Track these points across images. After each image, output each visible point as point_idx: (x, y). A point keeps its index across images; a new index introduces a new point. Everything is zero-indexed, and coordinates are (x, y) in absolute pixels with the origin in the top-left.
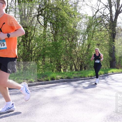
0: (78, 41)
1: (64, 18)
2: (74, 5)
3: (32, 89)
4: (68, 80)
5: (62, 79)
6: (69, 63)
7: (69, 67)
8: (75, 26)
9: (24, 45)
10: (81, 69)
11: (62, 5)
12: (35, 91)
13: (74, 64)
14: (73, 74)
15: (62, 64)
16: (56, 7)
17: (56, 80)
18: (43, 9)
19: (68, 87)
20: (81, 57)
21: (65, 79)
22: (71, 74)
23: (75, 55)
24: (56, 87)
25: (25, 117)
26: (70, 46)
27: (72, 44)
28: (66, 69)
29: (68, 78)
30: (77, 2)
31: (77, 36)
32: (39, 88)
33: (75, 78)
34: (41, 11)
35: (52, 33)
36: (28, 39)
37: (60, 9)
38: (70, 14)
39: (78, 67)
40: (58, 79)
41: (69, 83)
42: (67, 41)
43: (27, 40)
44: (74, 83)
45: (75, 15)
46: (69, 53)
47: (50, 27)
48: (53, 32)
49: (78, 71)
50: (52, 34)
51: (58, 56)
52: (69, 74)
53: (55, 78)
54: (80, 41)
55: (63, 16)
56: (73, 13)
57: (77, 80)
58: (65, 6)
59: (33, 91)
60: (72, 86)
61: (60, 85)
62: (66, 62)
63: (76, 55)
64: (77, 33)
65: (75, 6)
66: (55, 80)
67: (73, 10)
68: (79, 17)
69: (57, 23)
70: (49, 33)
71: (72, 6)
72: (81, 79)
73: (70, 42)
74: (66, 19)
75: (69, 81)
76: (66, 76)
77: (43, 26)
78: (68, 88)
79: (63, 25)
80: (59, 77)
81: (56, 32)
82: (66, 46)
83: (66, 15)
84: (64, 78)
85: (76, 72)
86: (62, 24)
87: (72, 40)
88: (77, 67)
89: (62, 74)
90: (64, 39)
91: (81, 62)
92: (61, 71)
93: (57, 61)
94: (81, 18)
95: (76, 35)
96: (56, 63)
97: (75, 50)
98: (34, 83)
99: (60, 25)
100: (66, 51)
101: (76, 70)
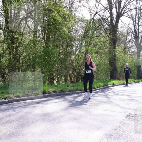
0: (74, 48)
1: (57, 21)
2: (69, 6)
3: (19, 105)
4: (62, 94)
5: (55, 92)
6: (63, 74)
7: (63, 78)
8: (70, 31)
9: (10, 53)
10: (77, 81)
11: (56, 6)
12: (22, 107)
13: (70, 75)
14: (68, 86)
15: (55, 75)
16: (48, 9)
17: (48, 94)
19: (62, 101)
20: (78, 67)
21: (59, 92)
22: (65, 86)
23: (70, 64)
24: (48, 102)
25: (9, 138)
26: (65, 54)
27: (67, 51)
28: (60, 80)
29: (62, 91)
30: (73, 3)
31: (73, 43)
32: (27, 104)
33: (70, 91)
35: (43, 38)
36: (15, 46)
37: (52, 11)
38: (63, 16)
39: (74, 79)
40: (51, 93)
41: (63, 97)
42: (61, 48)
43: (13, 47)
44: (69, 98)
45: (70, 18)
46: (63, 62)
47: (41, 32)
48: (45, 38)
49: (74, 83)
50: (44, 41)
51: (50, 66)
52: (63, 86)
53: (47, 91)
54: (77, 48)
55: (56, 19)
56: (68, 16)
57: (73, 94)
58: (58, 7)
59: (21, 107)
60: (67, 101)
61: (53, 99)
62: (60, 73)
63: (72, 65)
64: (72, 39)
65: (70, 7)
66: (46, 94)
67: (68, 12)
68: (75, 20)
69: (49, 27)
70: (40, 39)
71: (66, 7)
72: (77, 92)
73: (64, 49)
74: (60, 22)
75: (64, 95)
76: (60, 89)
77: (33, 31)
78: (62, 103)
79: (57, 29)
80: (51, 90)
81: (48, 38)
82: (60, 54)
83: (59, 17)
84: (57, 91)
85: (71, 85)
87: (67, 47)
88: (72, 79)
89: (55, 86)
90: (57, 46)
91: (78, 73)
92: (54, 83)
93: (50, 71)
94: (76, 22)
95: (71, 42)
96: (48, 74)
97: (70, 58)
98: (21, 98)
99: (53, 29)
100: (60, 60)
101: (72, 82)
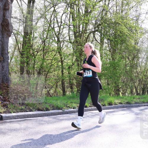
0: (140, 60)
1: (124, 34)
2: (135, 18)
3: (86, 115)
4: (128, 105)
5: (121, 104)
6: (129, 85)
7: (129, 91)
8: (136, 43)
9: (78, 65)
10: (143, 93)
11: (122, 19)
12: (90, 117)
13: (135, 87)
14: (134, 98)
15: (120, 87)
16: (115, 22)
17: (114, 106)
18: (100, 25)
19: (128, 113)
20: (144, 79)
21: (125, 104)
22: (131, 98)
23: (136, 76)
24: (114, 113)
25: (79, 146)
26: (131, 66)
27: (133, 63)
28: (126, 92)
29: (128, 103)
30: (139, 15)
31: (139, 55)
32: (94, 114)
33: (136, 103)
34: (98, 27)
35: (109, 51)
36: (83, 58)
37: (119, 24)
38: (130, 29)
39: (140, 91)
40: (117, 104)
41: (129, 109)
42: (127, 60)
43: (81, 60)
44: (136, 110)
45: (136, 30)
46: (129, 73)
47: (108, 44)
48: (111, 50)
49: (140, 95)
50: (110, 53)
51: (116, 78)
52: (129, 98)
53: (113, 103)
54: (143, 60)
55: (122, 32)
56: (134, 28)
57: (139, 106)
58: (125, 20)
59: (88, 116)
60: (134, 113)
61: (119, 111)
62: (126, 85)
63: (138, 76)
64: (138, 51)
65: (136, 20)
66: (112, 105)
67: (135, 24)
68: (141, 32)
69: (116, 39)
70: (107, 52)
71: (132, 19)
72: (143, 104)
73: (131, 61)
74: (127, 35)
75: (129, 107)
76: (126, 101)
77: (100, 44)
78: (128, 115)
80: (117, 101)
81: (114, 51)
82: (126, 66)
83: (126, 30)
84: (123, 103)
85: (138, 97)
86: (122, 41)
87: (133, 59)
89: (121, 98)
90: (123, 57)
91: (144, 85)
92: (119, 94)
93: (115, 83)
94: (143, 34)
95: (137, 53)
96: (114, 86)
97: (136, 70)
98: (89, 108)
99: (119, 41)
100: (126, 72)
101: (138, 94)
